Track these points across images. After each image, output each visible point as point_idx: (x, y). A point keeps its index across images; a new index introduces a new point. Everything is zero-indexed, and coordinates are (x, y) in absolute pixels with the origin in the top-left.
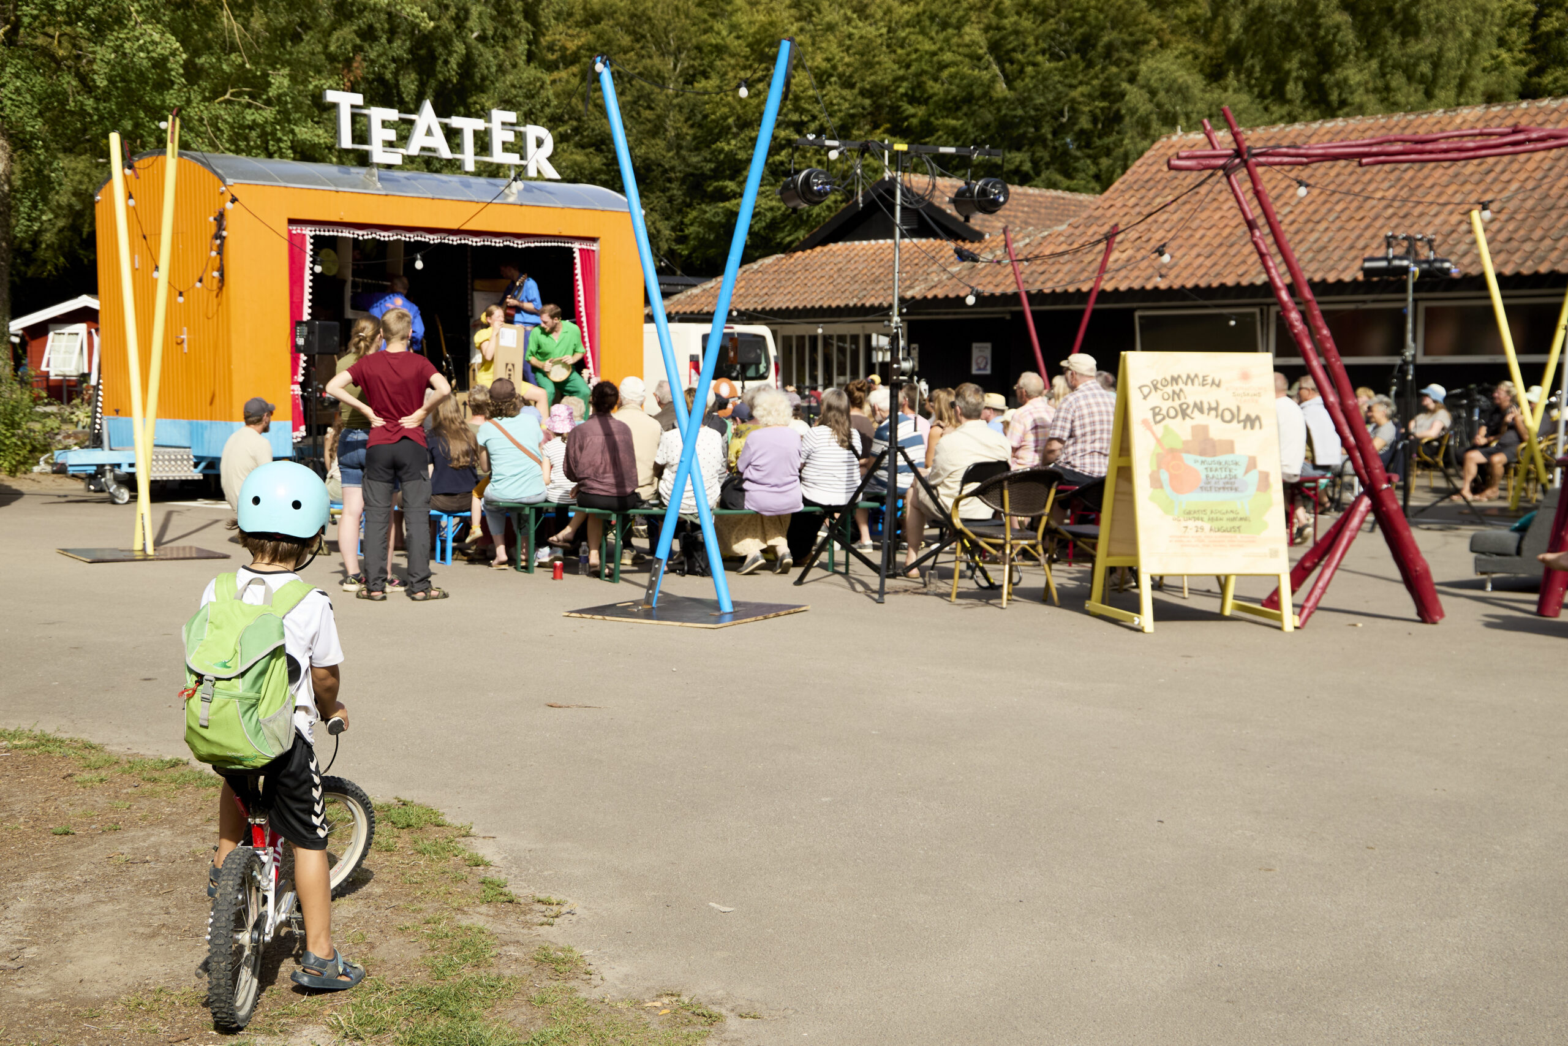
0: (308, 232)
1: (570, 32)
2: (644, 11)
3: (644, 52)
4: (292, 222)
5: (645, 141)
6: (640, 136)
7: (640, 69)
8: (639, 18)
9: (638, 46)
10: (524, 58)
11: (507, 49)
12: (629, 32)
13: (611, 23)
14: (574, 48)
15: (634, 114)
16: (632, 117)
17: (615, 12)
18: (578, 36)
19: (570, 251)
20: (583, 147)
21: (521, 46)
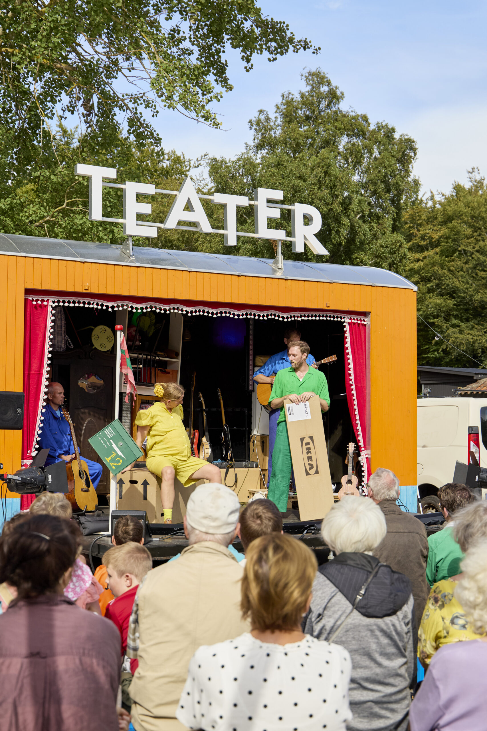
0: (51, 303)
1: (435, 228)
2: (479, 213)
3: (479, 238)
4: (28, 291)
5: (481, 291)
6: (477, 288)
7: (477, 248)
8: (477, 218)
9: (475, 234)
10: (390, 229)
11: (379, 224)
12: (471, 226)
13: (460, 221)
14: (437, 237)
15: (474, 275)
16: (473, 277)
17: (462, 215)
18: (440, 230)
19: (341, 325)
20: (442, 295)
21: (388, 221)
